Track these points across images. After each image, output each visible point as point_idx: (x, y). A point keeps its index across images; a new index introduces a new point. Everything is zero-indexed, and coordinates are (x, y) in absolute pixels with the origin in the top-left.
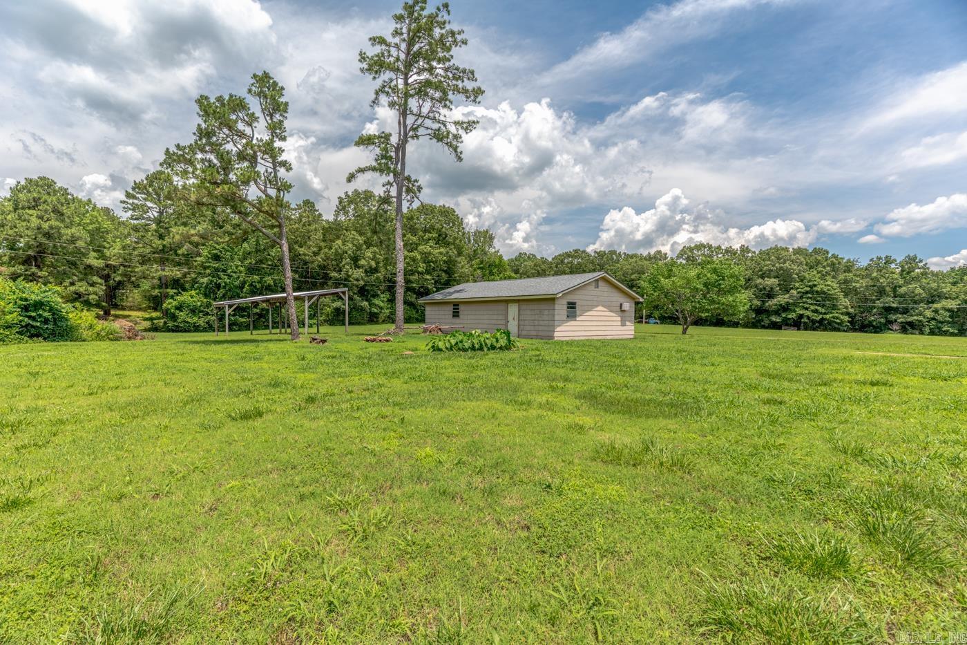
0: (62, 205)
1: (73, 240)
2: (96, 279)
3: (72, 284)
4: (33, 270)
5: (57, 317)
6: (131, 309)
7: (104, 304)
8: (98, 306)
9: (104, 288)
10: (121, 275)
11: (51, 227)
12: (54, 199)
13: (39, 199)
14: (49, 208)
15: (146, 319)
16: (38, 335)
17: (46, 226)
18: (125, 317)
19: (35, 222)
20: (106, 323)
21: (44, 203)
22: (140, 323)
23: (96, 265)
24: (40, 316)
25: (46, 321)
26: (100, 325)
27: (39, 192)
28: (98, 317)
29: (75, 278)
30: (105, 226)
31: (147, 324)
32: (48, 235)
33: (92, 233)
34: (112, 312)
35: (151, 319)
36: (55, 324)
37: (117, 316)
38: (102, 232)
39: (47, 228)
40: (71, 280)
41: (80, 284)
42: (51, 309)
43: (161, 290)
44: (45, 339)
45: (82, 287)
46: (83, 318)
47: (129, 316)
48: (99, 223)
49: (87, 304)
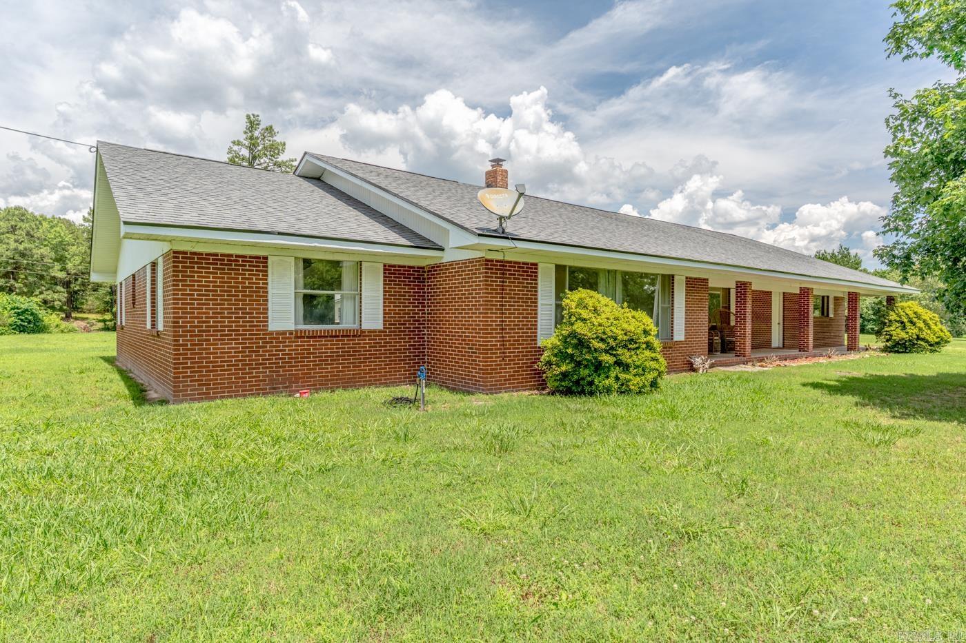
0: (33, 229)
1: (42, 257)
2: (59, 288)
3: (41, 293)
4: (11, 282)
5: (36, 319)
6: (90, 311)
7: (65, 307)
8: (61, 310)
9: (66, 295)
10: (79, 285)
11: (25, 249)
12: (27, 225)
13: (16, 226)
14: (24, 233)
15: (100, 321)
16: (24, 331)
17: (21, 247)
18: (83, 319)
19: (13, 245)
20: (67, 323)
21: (19, 229)
22: (96, 325)
23: (60, 276)
24: (26, 318)
25: (29, 322)
26: (64, 324)
27: (16, 220)
28: (62, 319)
29: (43, 288)
30: (66, 239)
31: (101, 325)
32: (23, 255)
33: (54, 248)
34: (73, 315)
35: (104, 321)
36: (34, 324)
37: (76, 319)
38: (65, 245)
39: (22, 249)
40: (40, 290)
41: (48, 293)
42: (32, 314)
43: (111, 297)
44: (28, 333)
45: (49, 295)
46: (52, 319)
47: (87, 318)
48: (62, 237)
49: (53, 308)
